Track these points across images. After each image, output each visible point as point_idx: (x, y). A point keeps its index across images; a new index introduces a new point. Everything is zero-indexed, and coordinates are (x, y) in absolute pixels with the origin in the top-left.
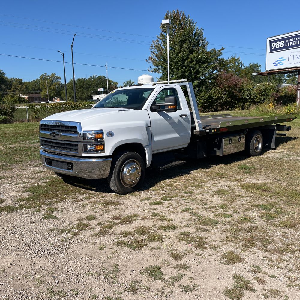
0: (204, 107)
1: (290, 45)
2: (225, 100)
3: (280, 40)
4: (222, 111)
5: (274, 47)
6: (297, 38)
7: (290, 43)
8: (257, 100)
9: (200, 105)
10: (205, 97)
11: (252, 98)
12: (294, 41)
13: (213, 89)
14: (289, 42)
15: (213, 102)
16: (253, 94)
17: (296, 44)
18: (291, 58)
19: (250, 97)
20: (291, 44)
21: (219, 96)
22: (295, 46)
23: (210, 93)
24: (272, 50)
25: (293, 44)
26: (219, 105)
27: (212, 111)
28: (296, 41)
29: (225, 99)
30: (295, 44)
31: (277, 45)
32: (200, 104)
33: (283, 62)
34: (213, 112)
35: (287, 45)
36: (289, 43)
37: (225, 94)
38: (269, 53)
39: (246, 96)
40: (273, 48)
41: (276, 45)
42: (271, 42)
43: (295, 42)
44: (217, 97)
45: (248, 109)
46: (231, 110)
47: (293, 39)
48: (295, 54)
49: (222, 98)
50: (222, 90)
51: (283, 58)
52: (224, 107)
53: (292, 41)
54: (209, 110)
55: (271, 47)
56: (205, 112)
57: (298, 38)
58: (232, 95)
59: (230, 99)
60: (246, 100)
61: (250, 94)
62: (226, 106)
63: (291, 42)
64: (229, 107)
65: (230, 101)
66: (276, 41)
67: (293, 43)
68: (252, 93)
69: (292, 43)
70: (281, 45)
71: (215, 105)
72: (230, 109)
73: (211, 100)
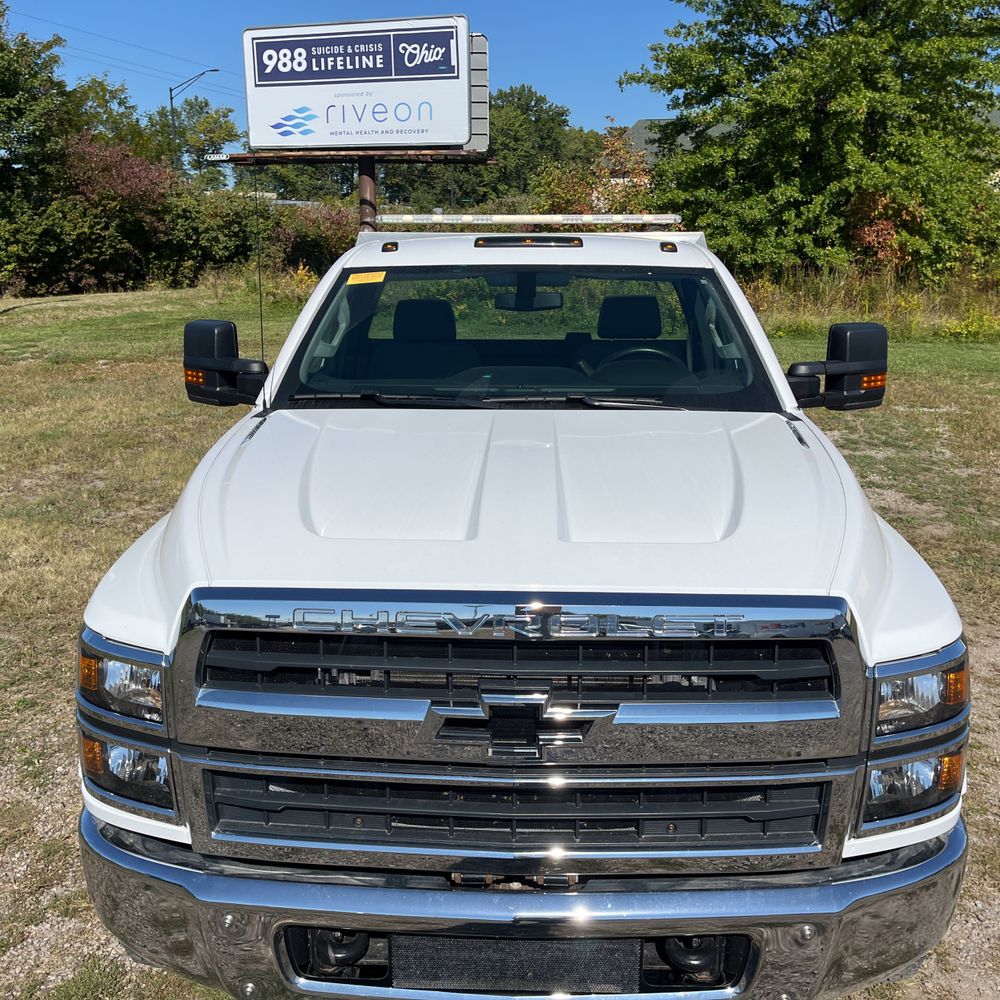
0: (30, 274)
1: (330, 68)
2: (111, 251)
3: (292, 45)
4: (98, 291)
5: (271, 65)
6: (349, 47)
7: (329, 59)
8: (219, 251)
9: (10, 267)
10: (31, 233)
11: (203, 243)
12: (339, 55)
13: (55, 204)
14: (326, 57)
15: (61, 257)
16: (207, 231)
17: (349, 67)
18: (335, 113)
19: (197, 240)
20: (330, 64)
21: (84, 233)
22: (345, 73)
23: (47, 219)
24: (269, 77)
25: (339, 68)
26: (87, 266)
27: (60, 293)
28: (348, 58)
29: (111, 246)
30: (345, 65)
31: (283, 60)
32: (9, 263)
33: (310, 125)
34: (66, 293)
35: (318, 64)
36: (323, 60)
37: (106, 228)
38: (256, 86)
39: (182, 235)
40: (268, 70)
41: (279, 60)
42: (261, 47)
43: (345, 61)
44: (78, 235)
45: (190, 286)
46: (134, 289)
47: (336, 49)
48: (348, 102)
49: (96, 241)
50: (94, 211)
51: (308, 109)
52: (108, 275)
53: (335, 56)
54: (48, 289)
55: (262, 66)
56: (34, 295)
57: (353, 48)
58: (134, 231)
59: (127, 245)
60: (180, 251)
61: (195, 230)
62: (116, 272)
63: (330, 55)
64: (127, 278)
65: (127, 254)
66: (277, 46)
67: (339, 63)
68: (202, 228)
69: (335, 61)
70: (295, 63)
71: (71, 269)
72: (130, 283)
73: (53, 249)
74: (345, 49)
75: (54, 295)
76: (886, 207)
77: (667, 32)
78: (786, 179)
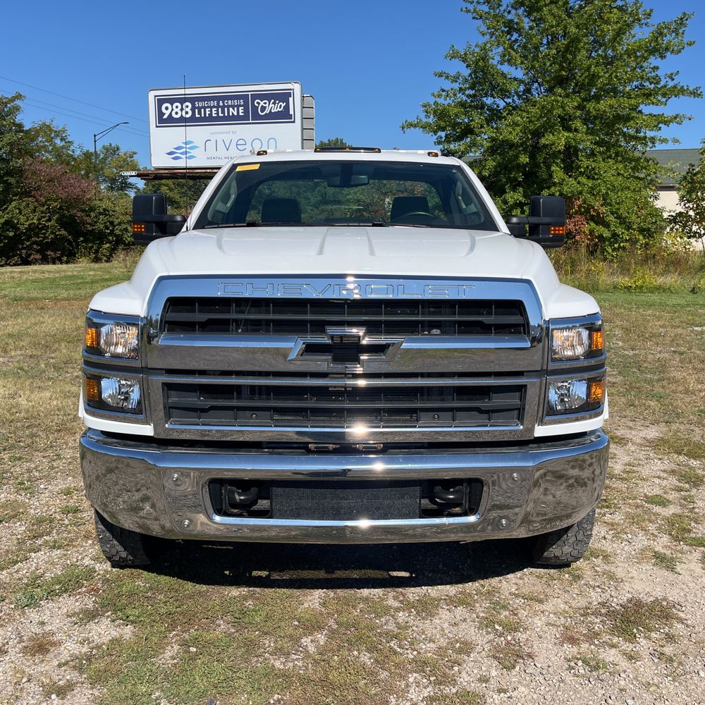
1: (207, 115)
2: (52, 236)
3: (182, 100)
4: (42, 264)
5: (167, 113)
6: (221, 102)
7: (207, 110)
8: (128, 238)
11: (117, 232)
12: (214, 107)
13: (14, 204)
14: (205, 108)
15: (17, 240)
16: (120, 224)
17: (220, 115)
18: (211, 145)
19: (112, 231)
20: (208, 113)
21: (34, 223)
22: (218, 119)
23: (8, 213)
24: (163, 121)
25: (214, 115)
26: (35, 246)
27: (15, 265)
28: (220, 109)
29: (52, 233)
30: (218, 113)
31: (175, 110)
33: (193, 152)
34: (19, 265)
35: (199, 113)
36: (202, 110)
37: (49, 220)
38: (157, 127)
39: (102, 227)
40: (165, 117)
41: (172, 110)
42: (160, 102)
43: (218, 111)
44: (29, 225)
45: (107, 261)
46: (67, 262)
47: (212, 103)
48: (219, 138)
49: (42, 228)
50: (42, 209)
51: (193, 142)
52: (49, 253)
53: (211, 108)
54: (6, 262)
55: (161, 114)
57: (223, 103)
58: (69, 223)
59: (63, 232)
60: (100, 237)
61: (112, 223)
62: (55, 251)
63: (208, 107)
64: (62, 255)
65: (63, 238)
66: (172, 101)
67: (214, 112)
68: (116, 222)
69: (211, 111)
70: (184, 112)
71: (23, 248)
72: (65, 258)
73: (11, 234)
74: (218, 103)
75: (10, 265)
76: (580, 207)
77: (433, 95)
78: (514, 189)
